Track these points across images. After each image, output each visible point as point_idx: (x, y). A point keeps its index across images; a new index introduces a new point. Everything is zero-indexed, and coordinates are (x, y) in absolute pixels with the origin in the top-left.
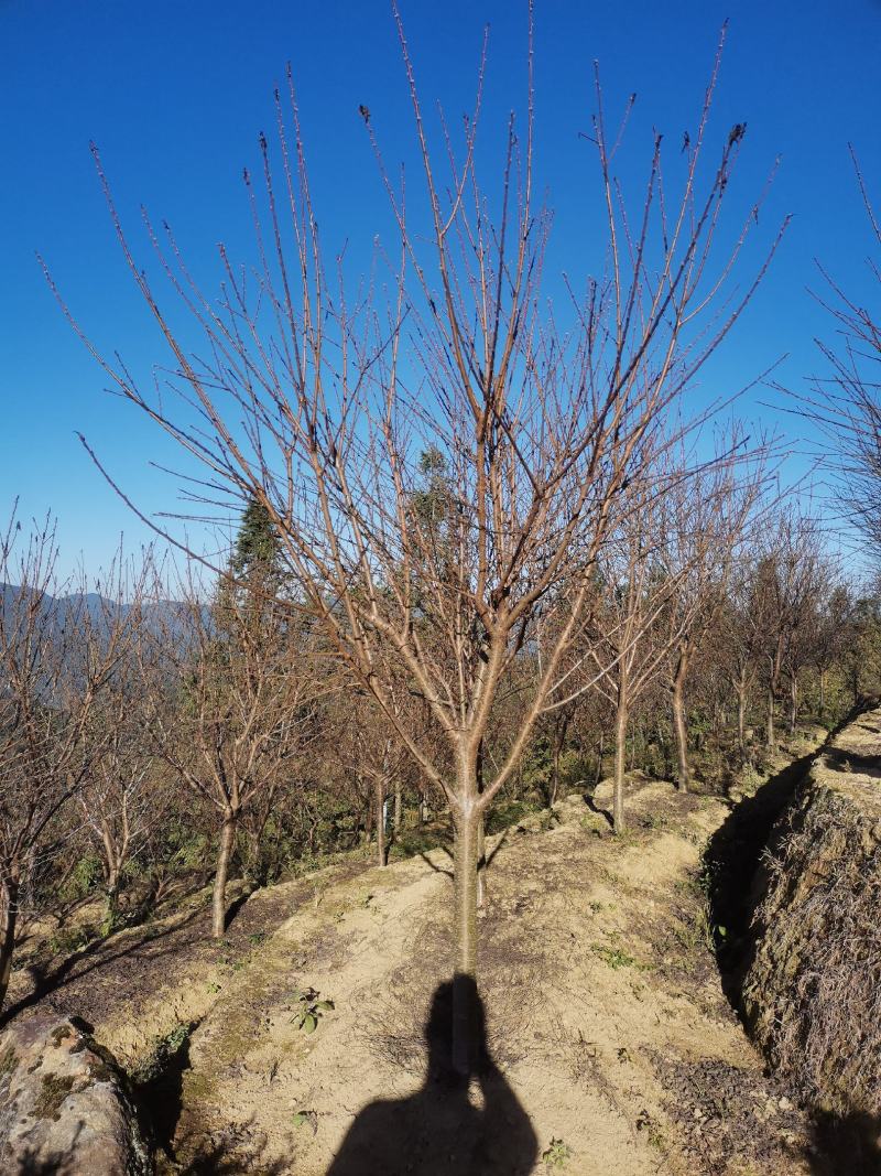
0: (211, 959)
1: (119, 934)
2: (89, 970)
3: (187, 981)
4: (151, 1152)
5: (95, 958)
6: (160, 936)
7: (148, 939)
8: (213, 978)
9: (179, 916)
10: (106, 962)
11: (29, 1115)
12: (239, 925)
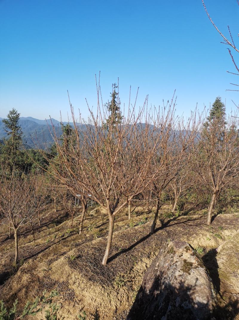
0: (207, 231)
1: (181, 217)
2: (174, 224)
3: (201, 235)
4: (216, 294)
5: (176, 222)
6: (192, 220)
7: (189, 220)
8: (208, 236)
9: (197, 216)
10: (178, 223)
11: (181, 269)
12: (215, 223)
